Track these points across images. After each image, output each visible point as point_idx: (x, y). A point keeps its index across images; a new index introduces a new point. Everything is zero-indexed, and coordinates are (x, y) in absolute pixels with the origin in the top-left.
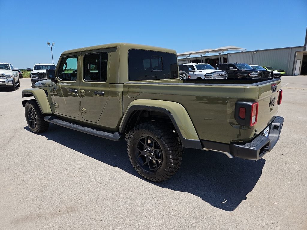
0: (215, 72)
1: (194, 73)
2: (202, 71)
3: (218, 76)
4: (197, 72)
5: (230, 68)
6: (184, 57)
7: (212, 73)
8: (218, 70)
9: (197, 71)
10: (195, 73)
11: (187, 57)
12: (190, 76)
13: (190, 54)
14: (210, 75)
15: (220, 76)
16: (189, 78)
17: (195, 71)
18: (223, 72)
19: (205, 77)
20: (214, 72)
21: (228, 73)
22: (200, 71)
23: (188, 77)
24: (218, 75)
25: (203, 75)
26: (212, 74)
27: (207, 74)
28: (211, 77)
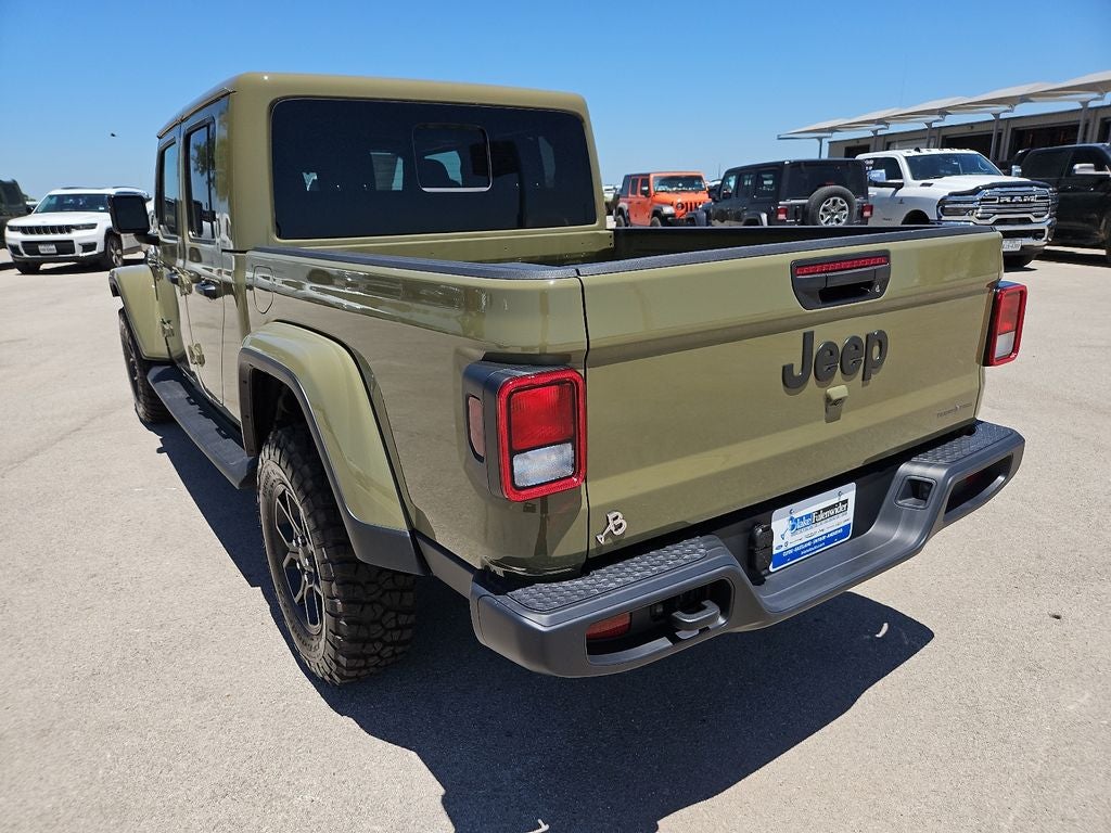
0: (992, 186)
1: (896, 192)
2: (930, 185)
3: (1005, 203)
4: (912, 188)
5: (1077, 166)
6: (918, 125)
7: (976, 191)
8: (1018, 175)
9: (913, 185)
10: (902, 193)
11: (929, 124)
12: (871, 208)
13: (943, 112)
14: (965, 202)
15: (1018, 202)
16: (867, 214)
17: (899, 186)
18: (1031, 185)
19: (942, 210)
20: (985, 187)
21: (1059, 191)
22: (923, 185)
23: (861, 212)
24: (1008, 200)
25: (935, 200)
26: (978, 197)
27: (951, 194)
28: (967, 210)
